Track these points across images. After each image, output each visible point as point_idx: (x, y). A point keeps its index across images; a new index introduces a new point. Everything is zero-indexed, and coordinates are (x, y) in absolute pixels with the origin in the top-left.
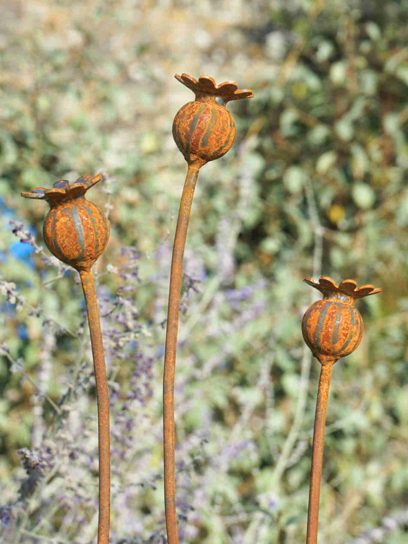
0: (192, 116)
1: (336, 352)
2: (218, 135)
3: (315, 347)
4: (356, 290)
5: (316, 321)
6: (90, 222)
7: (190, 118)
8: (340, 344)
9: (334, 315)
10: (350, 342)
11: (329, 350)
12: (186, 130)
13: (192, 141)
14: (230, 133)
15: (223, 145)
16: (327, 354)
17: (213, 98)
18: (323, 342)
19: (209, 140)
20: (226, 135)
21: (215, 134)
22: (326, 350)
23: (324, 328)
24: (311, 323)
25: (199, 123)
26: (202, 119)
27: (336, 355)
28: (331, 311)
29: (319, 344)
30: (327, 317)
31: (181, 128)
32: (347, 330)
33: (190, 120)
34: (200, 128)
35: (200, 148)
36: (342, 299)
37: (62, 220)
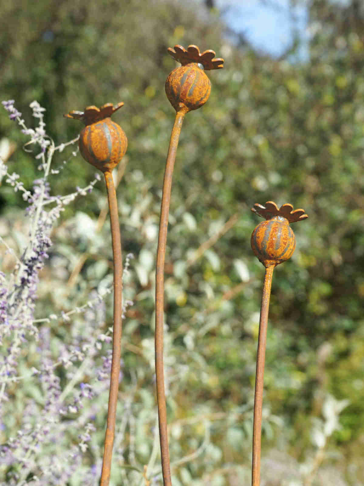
0: (182, 74)
1: (277, 257)
2: (201, 89)
3: (262, 253)
4: (291, 213)
5: (264, 233)
6: (116, 133)
7: (180, 75)
8: (280, 250)
9: (277, 229)
10: (288, 249)
11: (272, 255)
12: (177, 84)
13: (182, 92)
14: (208, 89)
15: (203, 96)
16: (270, 259)
17: (196, 64)
18: (268, 249)
19: (194, 92)
20: (205, 90)
21: (198, 87)
22: (271, 255)
23: (270, 238)
24: (260, 235)
25: (188, 79)
26: (189, 76)
27: (277, 259)
28: (275, 226)
29: (265, 250)
30: (272, 230)
31: (174, 83)
32: (286, 240)
33: (181, 77)
34: (188, 82)
35: (187, 97)
36: (281, 219)
37: (96, 131)
